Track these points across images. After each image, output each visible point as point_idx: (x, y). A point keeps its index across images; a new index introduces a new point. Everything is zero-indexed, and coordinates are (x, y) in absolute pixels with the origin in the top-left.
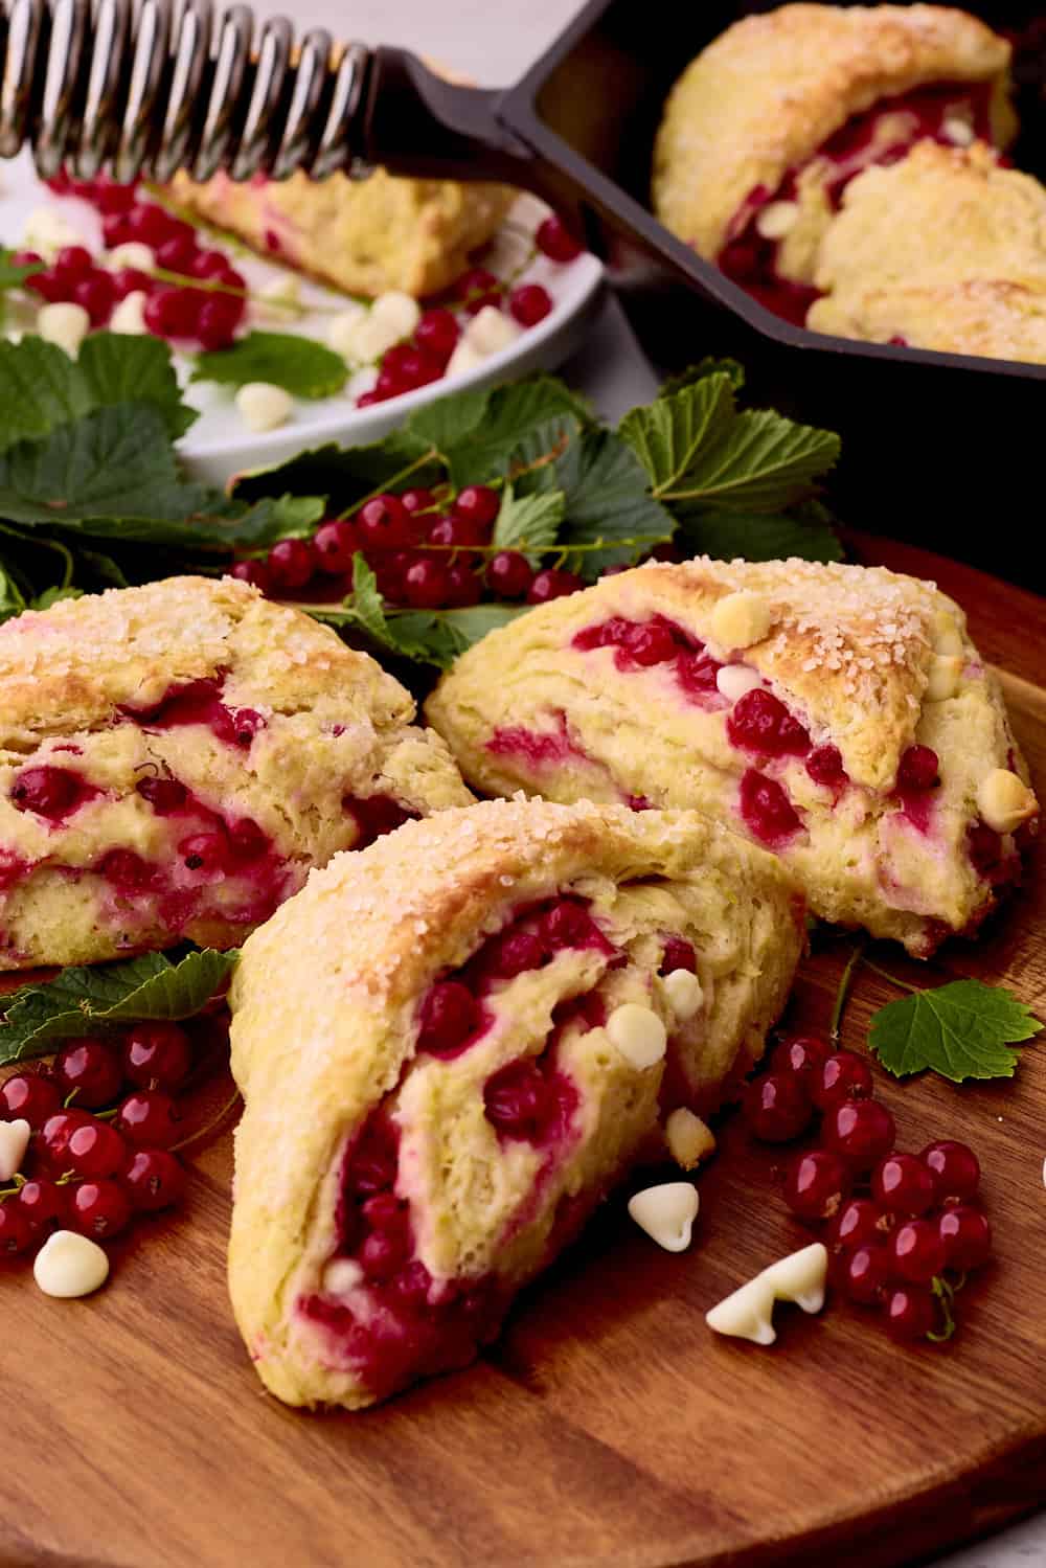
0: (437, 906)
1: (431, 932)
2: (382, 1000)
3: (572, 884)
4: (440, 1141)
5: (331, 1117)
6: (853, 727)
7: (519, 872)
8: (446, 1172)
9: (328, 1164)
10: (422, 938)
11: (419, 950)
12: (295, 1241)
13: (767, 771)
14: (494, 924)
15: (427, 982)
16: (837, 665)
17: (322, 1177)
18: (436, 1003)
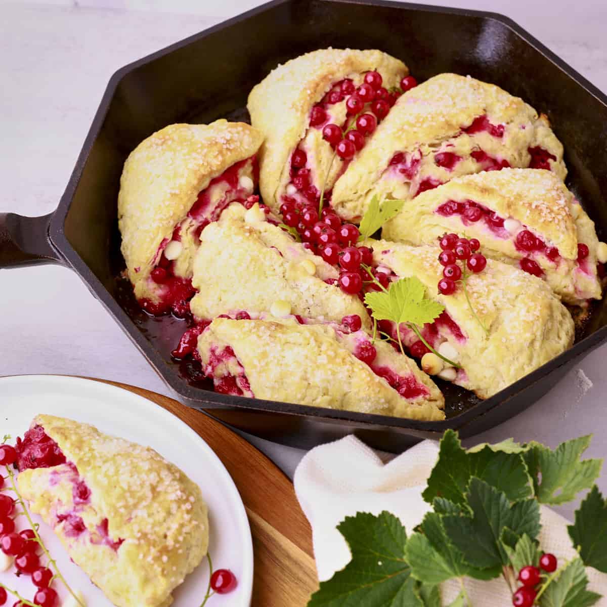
0: (313, 85)
1: (312, 93)
2: (299, 114)
3: (347, 76)
4: (318, 153)
5: (288, 148)
6: (561, 240)
7: (333, 74)
8: (320, 161)
9: (287, 159)
10: (309, 95)
11: (308, 98)
12: (278, 181)
13: (530, 258)
14: (328, 89)
15: (311, 107)
16: (550, 220)
17: (285, 163)
18: (314, 113)
